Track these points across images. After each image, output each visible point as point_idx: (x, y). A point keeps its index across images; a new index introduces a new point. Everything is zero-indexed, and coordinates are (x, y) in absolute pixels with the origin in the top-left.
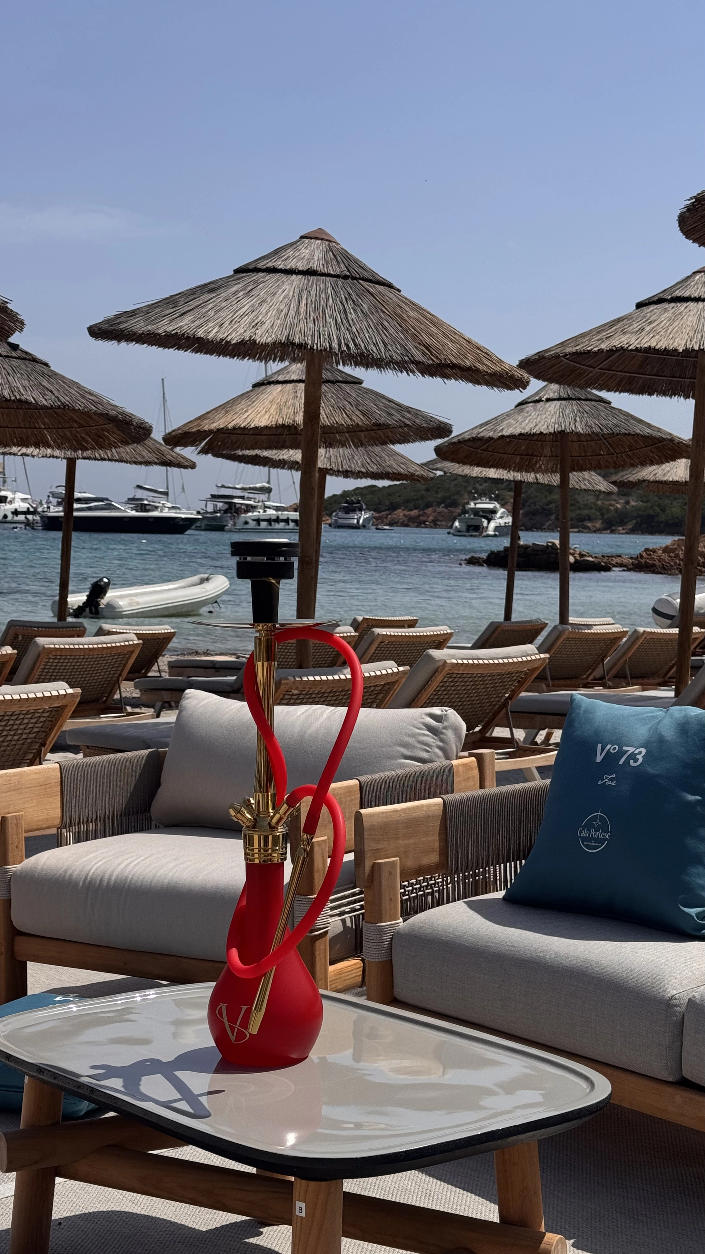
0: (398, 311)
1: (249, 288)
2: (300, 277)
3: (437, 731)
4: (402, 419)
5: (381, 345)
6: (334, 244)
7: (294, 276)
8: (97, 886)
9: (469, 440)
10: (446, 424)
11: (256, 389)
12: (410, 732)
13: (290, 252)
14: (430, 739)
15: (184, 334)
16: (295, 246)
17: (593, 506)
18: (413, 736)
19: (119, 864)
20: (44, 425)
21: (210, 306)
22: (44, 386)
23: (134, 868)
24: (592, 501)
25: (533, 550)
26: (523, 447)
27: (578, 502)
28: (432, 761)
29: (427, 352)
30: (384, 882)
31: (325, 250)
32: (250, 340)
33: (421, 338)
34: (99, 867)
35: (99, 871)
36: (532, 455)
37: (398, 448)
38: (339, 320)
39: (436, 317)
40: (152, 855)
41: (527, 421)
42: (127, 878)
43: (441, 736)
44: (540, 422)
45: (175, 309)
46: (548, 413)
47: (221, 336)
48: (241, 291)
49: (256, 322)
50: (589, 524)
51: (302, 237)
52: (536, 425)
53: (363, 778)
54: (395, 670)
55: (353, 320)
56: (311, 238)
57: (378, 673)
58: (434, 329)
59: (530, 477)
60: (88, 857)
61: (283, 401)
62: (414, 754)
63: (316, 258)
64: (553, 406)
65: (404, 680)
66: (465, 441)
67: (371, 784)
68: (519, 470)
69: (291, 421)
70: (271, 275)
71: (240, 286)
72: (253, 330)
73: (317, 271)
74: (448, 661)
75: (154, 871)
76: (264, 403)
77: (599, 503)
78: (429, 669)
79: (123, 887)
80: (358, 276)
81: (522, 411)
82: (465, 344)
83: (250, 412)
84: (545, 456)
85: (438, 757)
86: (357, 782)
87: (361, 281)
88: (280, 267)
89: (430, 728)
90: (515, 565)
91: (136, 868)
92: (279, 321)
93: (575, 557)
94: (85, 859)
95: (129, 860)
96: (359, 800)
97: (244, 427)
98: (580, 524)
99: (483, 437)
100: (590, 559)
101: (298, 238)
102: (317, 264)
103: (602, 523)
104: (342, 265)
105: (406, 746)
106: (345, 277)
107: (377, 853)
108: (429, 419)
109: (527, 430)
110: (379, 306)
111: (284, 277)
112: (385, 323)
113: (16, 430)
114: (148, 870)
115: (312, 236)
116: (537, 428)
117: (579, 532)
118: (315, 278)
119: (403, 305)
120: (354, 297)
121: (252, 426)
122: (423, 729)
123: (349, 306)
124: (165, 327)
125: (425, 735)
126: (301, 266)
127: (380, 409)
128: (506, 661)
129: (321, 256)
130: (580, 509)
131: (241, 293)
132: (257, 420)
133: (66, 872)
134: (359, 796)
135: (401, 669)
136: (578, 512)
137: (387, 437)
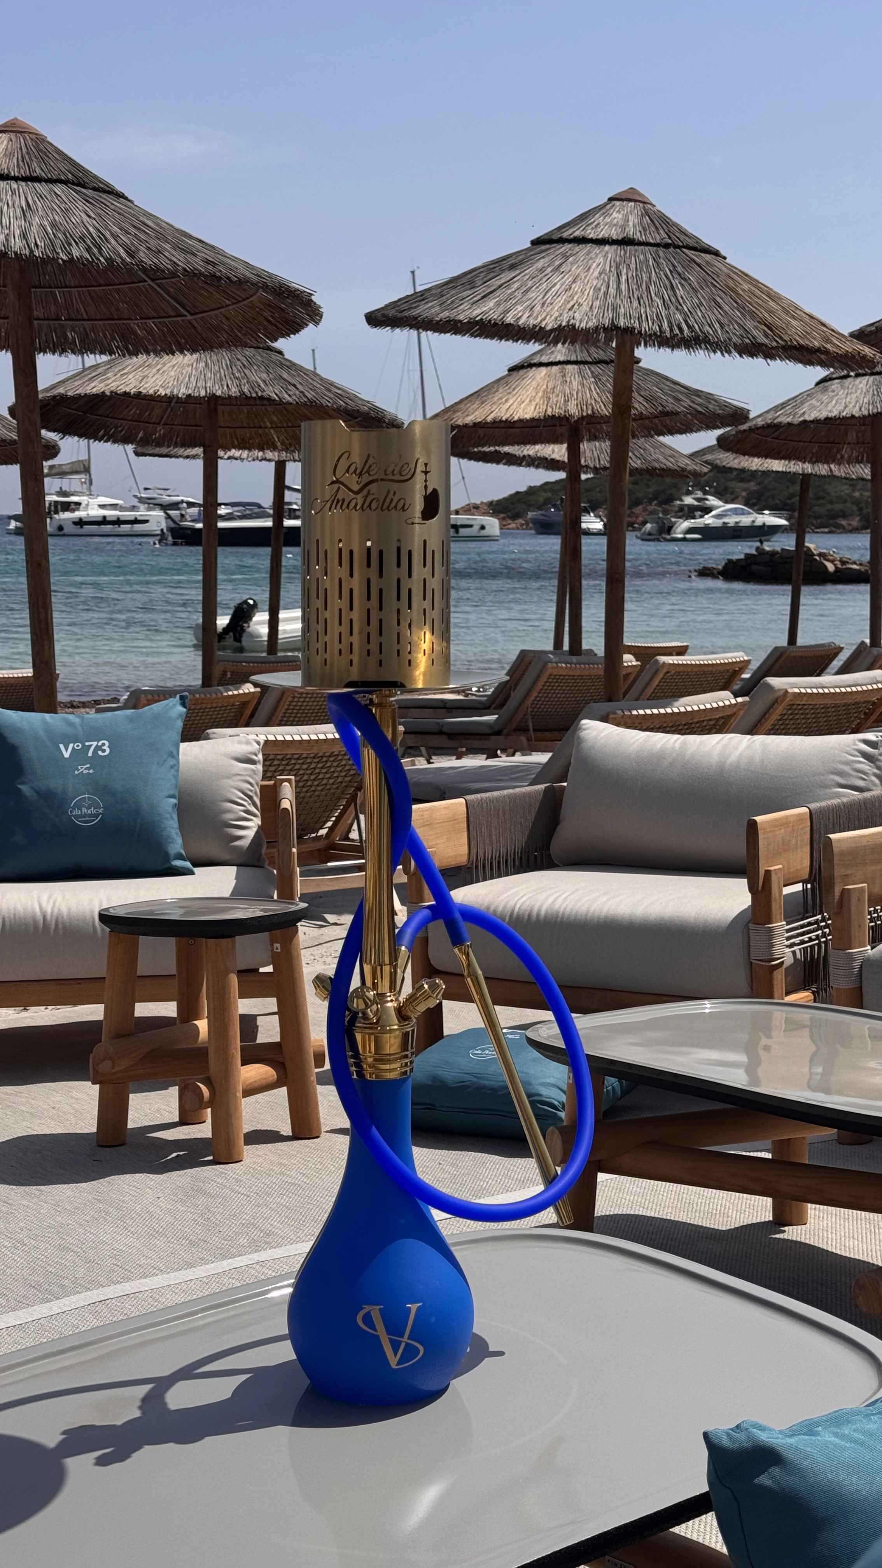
0: (731, 284)
1: (557, 263)
2: (615, 247)
3: (873, 757)
4: (691, 404)
5: (717, 326)
6: (649, 206)
7: (607, 248)
8: (525, 920)
9: (763, 427)
10: (742, 409)
11: (515, 373)
12: (843, 759)
13: (598, 218)
14: (866, 766)
15: (490, 320)
16: (604, 211)
17: (849, 499)
18: (847, 763)
19: (546, 899)
20: (271, 423)
21: (516, 286)
22: (284, 379)
23: (563, 903)
24: (847, 491)
25: (782, 557)
26: (823, 433)
27: (829, 494)
28: (869, 790)
29: (769, 332)
30: (853, 909)
31: (640, 213)
32: (568, 326)
33: (760, 315)
34: (523, 903)
35: (525, 907)
36: (833, 443)
37: (667, 440)
38: (666, 296)
39: (771, 290)
40: (576, 891)
41: (834, 402)
42: (558, 912)
43: (878, 763)
44: (850, 402)
45: (473, 291)
46: (859, 391)
47: (532, 322)
48: (548, 266)
49: (572, 303)
50: (844, 523)
51: (611, 199)
52: (846, 407)
53: (813, 806)
54: (733, 701)
55: (682, 298)
56: (622, 200)
57: (715, 705)
58: (772, 304)
59: (822, 469)
60: (509, 893)
61: (550, 387)
62: (849, 783)
63: (631, 224)
64: (864, 382)
65: (742, 712)
66: (758, 428)
67: (822, 812)
68: (813, 462)
69: (562, 412)
70: (580, 246)
71: (547, 259)
72: (571, 313)
73: (634, 239)
74: (790, 691)
75: (586, 905)
76: (527, 391)
77: (857, 494)
78: (766, 700)
79: (556, 921)
80: (681, 244)
81: (825, 390)
82: (807, 319)
83: (511, 401)
84: (849, 443)
85: (875, 785)
86: (807, 810)
87: (684, 250)
88: (590, 237)
89: (865, 755)
90: (801, 577)
91: (566, 903)
92: (598, 302)
93: (835, 565)
94: (506, 895)
95: (555, 895)
96: (809, 828)
97: (507, 420)
98: (831, 522)
99: (781, 423)
100: (855, 567)
101: (606, 200)
102: (632, 231)
103: (860, 521)
104: (661, 231)
105: (841, 774)
106: (667, 246)
107: (847, 880)
108: (725, 405)
109: (835, 413)
110: (710, 279)
111: (596, 249)
112: (718, 299)
113: (237, 430)
114: (580, 904)
115: (623, 197)
116: (847, 411)
117: (830, 532)
118: (632, 247)
119: (735, 277)
120: (680, 269)
121: (516, 418)
122: (857, 756)
123: (676, 282)
124: (466, 312)
125: (860, 762)
126: (615, 234)
127: (665, 394)
128: (854, 689)
129: (636, 221)
130: (831, 502)
131: (549, 269)
132: (521, 411)
133: (488, 908)
134: (809, 824)
135: (740, 700)
136: (829, 506)
137: (665, 426)
